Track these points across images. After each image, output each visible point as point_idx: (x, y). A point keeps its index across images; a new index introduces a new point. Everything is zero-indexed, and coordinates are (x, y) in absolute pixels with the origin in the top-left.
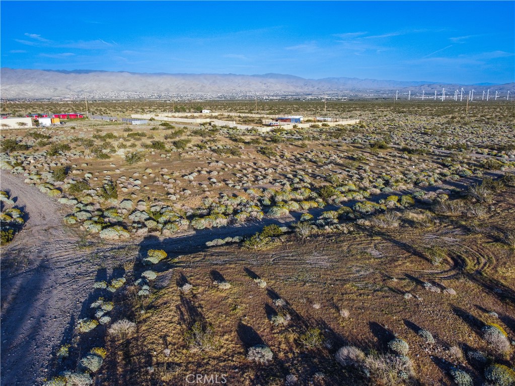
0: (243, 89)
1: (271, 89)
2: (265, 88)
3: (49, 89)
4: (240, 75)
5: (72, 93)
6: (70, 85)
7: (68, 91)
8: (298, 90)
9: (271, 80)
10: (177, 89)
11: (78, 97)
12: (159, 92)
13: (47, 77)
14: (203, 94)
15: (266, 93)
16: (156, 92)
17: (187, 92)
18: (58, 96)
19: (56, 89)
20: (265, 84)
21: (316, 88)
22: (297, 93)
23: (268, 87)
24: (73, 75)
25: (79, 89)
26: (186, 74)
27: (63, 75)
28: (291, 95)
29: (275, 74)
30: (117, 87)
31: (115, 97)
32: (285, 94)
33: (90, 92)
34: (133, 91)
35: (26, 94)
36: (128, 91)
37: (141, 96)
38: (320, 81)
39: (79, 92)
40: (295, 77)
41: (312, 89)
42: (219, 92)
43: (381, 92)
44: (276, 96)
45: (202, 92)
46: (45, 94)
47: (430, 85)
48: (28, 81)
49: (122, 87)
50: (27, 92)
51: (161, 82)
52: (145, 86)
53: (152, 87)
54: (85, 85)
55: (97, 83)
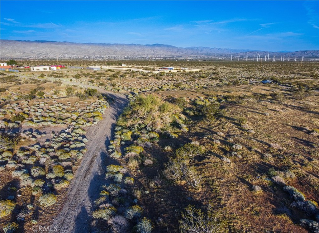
0: (140, 53)
1: (157, 53)
2: (153, 53)
3: (20, 52)
4: (138, 45)
5: (34, 55)
6: (33, 50)
7: (32, 53)
8: (174, 54)
9: (157, 48)
10: (100, 53)
11: (39, 58)
12: (88, 55)
13: (18, 45)
14: (116, 56)
15: (154, 56)
16: (86, 55)
17: (106, 55)
18: (26, 57)
19: (24, 52)
20: (153, 50)
21: (184, 53)
22: (172, 56)
23: (155, 52)
24: (35, 43)
25: (39, 53)
26: (105, 44)
27: (28, 44)
28: (169, 57)
29: (159, 44)
30: (63, 51)
31: (61, 57)
32: (166, 56)
33: (46, 54)
34: (72, 54)
35: (5, 55)
36: (69, 54)
37: (77, 57)
38: (186, 49)
40: (171, 46)
41: (182, 54)
42: (125, 55)
43: (223, 56)
44: (160, 58)
45: (115, 55)
46: (18, 56)
47: (252, 52)
48: (6, 47)
49: (65, 51)
50: (6, 54)
51: (90, 48)
52: (80, 51)
53: (84, 51)
54: (42, 50)
55: (50, 49)
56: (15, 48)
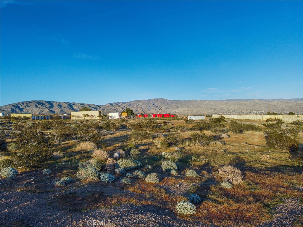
3: (212, 110)
5: (223, 112)
6: (223, 108)
7: (221, 111)
10: (290, 109)
12: (277, 111)
13: (212, 104)
16: (275, 110)
19: (215, 110)
24: (226, 102)
25: (227, 110)
30: (250, 108)
36: (256, 110)
39: (227, 111)
48: (202, 106)
49: (253, 108)
50: (201, 112)
51: (279, 104)
52: (267, 107)
53: (272, 107)
54: (231, 107)
55: (238, 106)
56: (209, 107)
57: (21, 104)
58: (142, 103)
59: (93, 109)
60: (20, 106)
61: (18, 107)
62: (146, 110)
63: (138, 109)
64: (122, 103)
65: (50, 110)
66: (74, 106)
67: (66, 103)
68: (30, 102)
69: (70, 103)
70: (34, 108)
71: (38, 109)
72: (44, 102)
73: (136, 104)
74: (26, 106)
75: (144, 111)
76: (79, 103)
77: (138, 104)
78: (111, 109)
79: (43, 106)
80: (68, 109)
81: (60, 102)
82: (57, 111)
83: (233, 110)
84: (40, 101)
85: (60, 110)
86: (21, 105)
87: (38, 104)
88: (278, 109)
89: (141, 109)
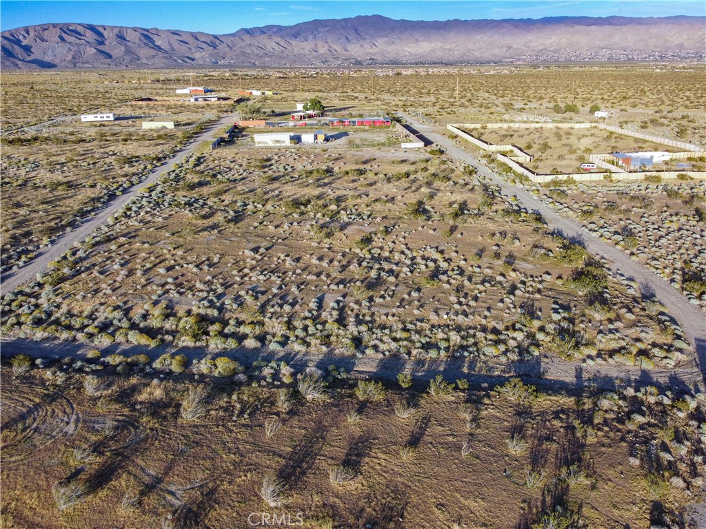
3: (501, 48)
5: (529, 53)
6: (530, 41)
7: (526, 49)
13: (503, 31)
18: (510, 58)
19: (510, 48)
25: (541, 47)
30: (598, 43)
33: (555, 51)
34: (620, 49)
35: (472, 56)
36: (612, 49)
37: (630, 57)
39: (540, 51)
46: (495, 55)
48: (478, 37)
49: (605, 42)
50: (474, 52)
51: (674, 32)
53: (654, 41)
54: (551, 41)
55: (569, 37)
56: (495, 39)
57: (24, 33)
58: (327, 29)
59: (204, 46)
60: (21, 38)
61: (18, 42)
62: (336, 48)
63: (316, 45)
64: (275, 30)
65: (98, 50)
66: (155, 38)
67: (135, 31)
68: (45, 28)
69: (144, 30)
70: (57, 43)
71: (69, 46)
72: (80, 29)
73: (312, 32)
74: (38, 40)
75: (334, 52)
76: (168, 30)
77: (316, 33)
78: (250, 45)
79: (79, 39)
80: (143, 45)
81: (121, 27)
82: (116, 52)
83: (553, 47)
84: (70, 24)
85: (123, 48)
86: (24, 36)
87: (65, 32)
88: (667, 44)
89: (324, 46)
